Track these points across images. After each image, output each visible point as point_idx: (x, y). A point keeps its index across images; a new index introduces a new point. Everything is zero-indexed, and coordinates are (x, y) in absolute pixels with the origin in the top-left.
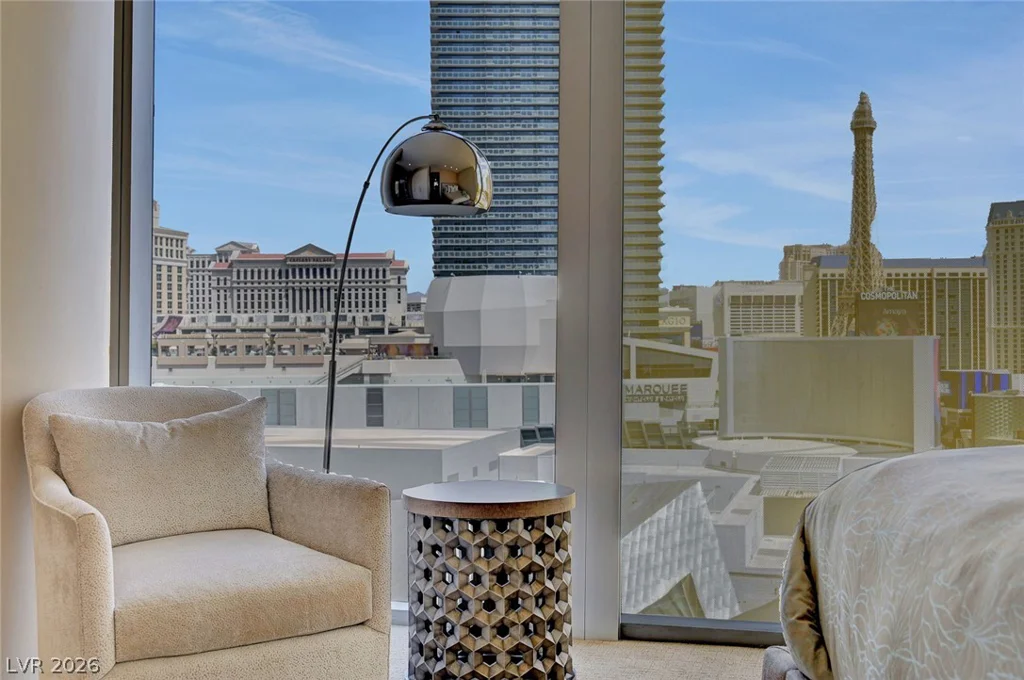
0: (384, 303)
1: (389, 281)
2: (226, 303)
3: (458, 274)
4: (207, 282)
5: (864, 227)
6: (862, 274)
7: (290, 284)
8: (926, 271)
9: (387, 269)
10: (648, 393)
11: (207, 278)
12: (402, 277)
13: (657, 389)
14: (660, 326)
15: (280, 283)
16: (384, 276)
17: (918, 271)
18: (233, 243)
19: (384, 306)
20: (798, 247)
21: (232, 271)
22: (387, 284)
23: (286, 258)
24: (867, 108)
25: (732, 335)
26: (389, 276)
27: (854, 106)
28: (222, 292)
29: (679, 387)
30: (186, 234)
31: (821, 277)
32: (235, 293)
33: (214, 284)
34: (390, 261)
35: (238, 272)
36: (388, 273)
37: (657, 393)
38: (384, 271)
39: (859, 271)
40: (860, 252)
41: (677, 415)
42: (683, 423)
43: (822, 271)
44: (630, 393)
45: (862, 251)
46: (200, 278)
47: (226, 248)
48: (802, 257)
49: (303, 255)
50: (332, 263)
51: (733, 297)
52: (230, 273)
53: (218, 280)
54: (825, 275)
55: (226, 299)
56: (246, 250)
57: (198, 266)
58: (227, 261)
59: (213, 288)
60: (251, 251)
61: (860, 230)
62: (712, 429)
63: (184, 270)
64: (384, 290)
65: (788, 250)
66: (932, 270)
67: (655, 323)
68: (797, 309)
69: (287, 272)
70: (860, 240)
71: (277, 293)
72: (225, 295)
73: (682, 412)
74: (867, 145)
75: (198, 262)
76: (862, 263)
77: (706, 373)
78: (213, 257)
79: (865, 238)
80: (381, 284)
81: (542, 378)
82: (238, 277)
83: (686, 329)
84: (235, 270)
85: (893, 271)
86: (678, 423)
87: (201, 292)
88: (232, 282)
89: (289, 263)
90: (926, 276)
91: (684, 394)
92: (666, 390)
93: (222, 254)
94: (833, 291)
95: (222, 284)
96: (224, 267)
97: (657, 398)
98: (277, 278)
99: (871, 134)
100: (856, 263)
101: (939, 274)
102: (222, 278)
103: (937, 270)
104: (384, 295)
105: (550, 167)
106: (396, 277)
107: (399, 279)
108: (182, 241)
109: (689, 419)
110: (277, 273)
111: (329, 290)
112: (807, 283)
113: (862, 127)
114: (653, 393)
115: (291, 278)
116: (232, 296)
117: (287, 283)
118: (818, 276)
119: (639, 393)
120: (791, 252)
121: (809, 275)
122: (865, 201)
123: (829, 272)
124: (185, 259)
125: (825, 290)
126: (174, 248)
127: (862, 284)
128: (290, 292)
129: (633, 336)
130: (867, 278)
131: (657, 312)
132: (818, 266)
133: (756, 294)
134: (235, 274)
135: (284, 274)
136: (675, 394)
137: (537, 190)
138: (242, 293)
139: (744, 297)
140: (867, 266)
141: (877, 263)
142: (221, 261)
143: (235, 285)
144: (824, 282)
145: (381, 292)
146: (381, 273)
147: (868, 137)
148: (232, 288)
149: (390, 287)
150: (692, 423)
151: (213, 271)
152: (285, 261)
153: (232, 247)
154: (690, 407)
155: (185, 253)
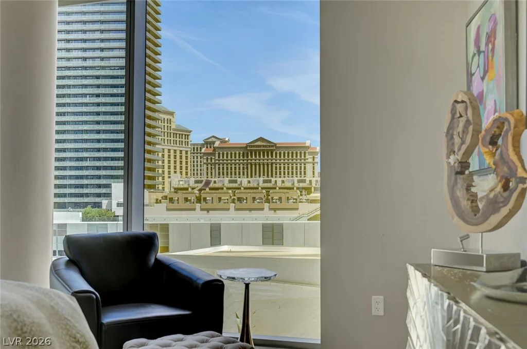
0: (305, 173)
1: (307, 159)
2: (211, 173)
4: (199, 160)
7: (249, 161)
9: (307, 152)
11: (199, 157)
12: (315, 157)
15: (243, 161)
16: (305, 156)
18: (213, 137)
19: (305, 174)
21: (215, 154)
22: (306, 161)
23: (248, 145)
26: (307, 157)
28: (209, 166)
30: (190, 132)
32: (217, 166)
33: (205, 161)
34: (308, 147)
35: (219, 154)
36: (307, 154)
38: (305, 153)
46: (195, 157)
47: (210, 140)
49: (256, 144)
50: (274, 148)
52: (214, 154)
53: (207, 159)
55: (211, 170)
56: (223, 141)
57: (197, 151)
58: (210, 147)
59: (204, 163)
60: (225, 142)
63: (189, 153)
64: (305, 164)
69: (248, 154)
71: (241, 166)
72: (211, 167)
75: (197, 148)
78: (203, 145)
80: (303, 161)
82: (219, 157)
84: (217, 152)
87: (196, 166)
88: (215, 160)
89: (248, 148)
93: (208, 143)
95: (209, 161)
96: (211, 151)
98: (241, 158)
102: (209, 157)
104: (305, 167)
106: (312, 157)
107: (314, 158)
108: (188, 135)
110: (241, 155)
111: (272, 164)
115: (250, 157)
116: (215, 168)
117: (247, 161)
124: (189, 146)
126: (184, 140)
128: (249, 166)
134: (217, 155)
135: (245, 155)
138: (221, 166)
142: (207, 147)
143: (217, 162)
145: (303, 166)
146: (303, 155)
148: (215, 164)
149: (308, 163)
151: (204, 153)
152: (246, 147)
153: (214, 139)
155: (190, 143)
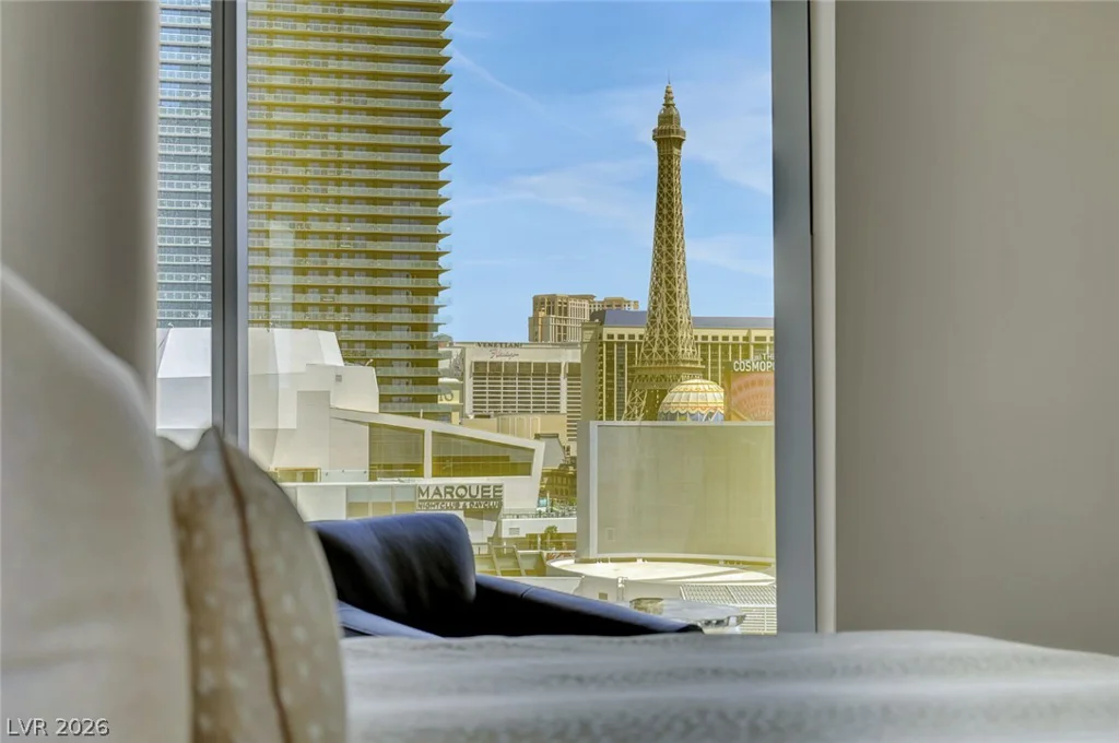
3: (179, 324)
5: (669, 272)
6: (666, 335)
8: (742, 333)
10: (448, 497)
13: (462, 491)
14: (439, 402)
17: (731, 333)
20: (552, 299)
24: (675, 112)
25: (476, 417)
27: (659, 108)
29: (492, 488)
31: (605, 339)
37: (461, 497)
39: (661, 332)
40: (663, 306)
41: (488, 527)
42: (496, 539)
43: (606, 331)
44: (425, 497)
45: (666, 305)
48: (557, 311)
51: (476, 363)
54: (611, 336)
61: (664, 276)
62: (535, 548)
65: (538, 302)
66: (749, 332)
67: (433, 399)
68: (564, 382)
70: (663, 290)
73: (495, 523)
74: (675, 162)
76: (666, 320)
77: (525, 469)
79: (670, 287)
81: (300, 476)
83: (455, 408)
85: (710, 333)
86: (489, 539)
90: (741, 341)
91: (499, 499)
92: (474, 492)
94: (621, 357)
97: (462, 504)
99: (680, 148)
100: (658, 320)
101: (757, 338)
103: (755, 333)
105: (290, 174)
109: (505, 534)
112: (585, 346)
113: (668, 138)
114: (455, 497)
118: (601, 337)
119: (437, 497)
120: (543, 303)
121: (589, 335)
122: (671, 238)
123: (616, 331)
125: (610, 356)
127: (666, 349)
129: (427, 416)
130: (673, 341)
131: (437, 384)
132: (602, 323)
133: (507, 359)
136: (486, 499)
137: (270, 207)
139: (491, 363)
140: (673, 326)
141: (686, 321)
144: (610, 346)
147: (676, 151)
150: (507, 539)
154: (505, 516)
